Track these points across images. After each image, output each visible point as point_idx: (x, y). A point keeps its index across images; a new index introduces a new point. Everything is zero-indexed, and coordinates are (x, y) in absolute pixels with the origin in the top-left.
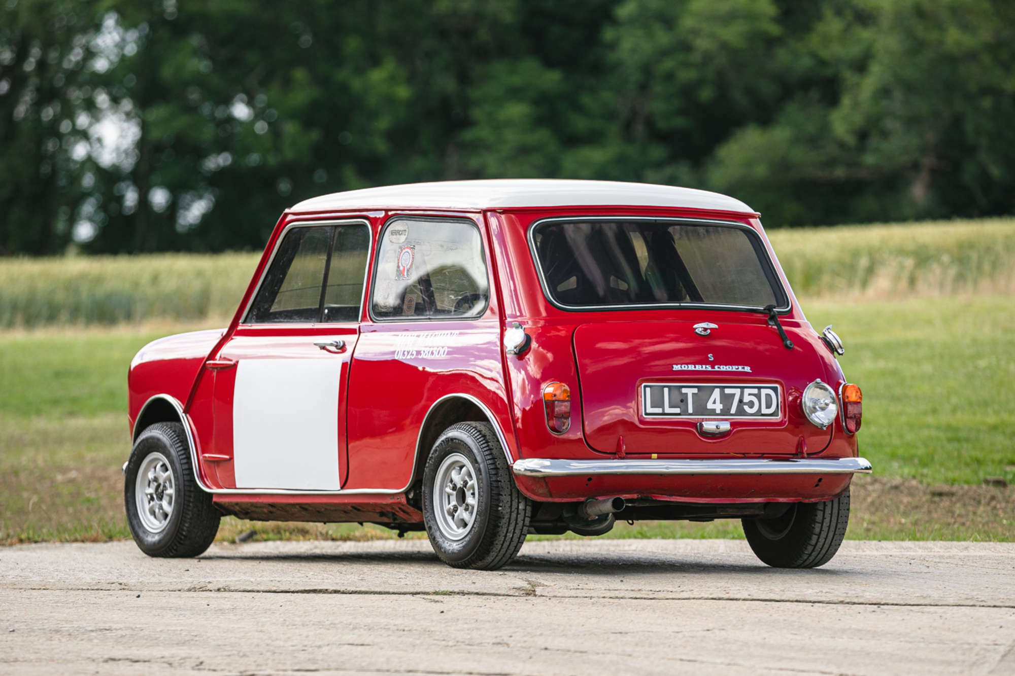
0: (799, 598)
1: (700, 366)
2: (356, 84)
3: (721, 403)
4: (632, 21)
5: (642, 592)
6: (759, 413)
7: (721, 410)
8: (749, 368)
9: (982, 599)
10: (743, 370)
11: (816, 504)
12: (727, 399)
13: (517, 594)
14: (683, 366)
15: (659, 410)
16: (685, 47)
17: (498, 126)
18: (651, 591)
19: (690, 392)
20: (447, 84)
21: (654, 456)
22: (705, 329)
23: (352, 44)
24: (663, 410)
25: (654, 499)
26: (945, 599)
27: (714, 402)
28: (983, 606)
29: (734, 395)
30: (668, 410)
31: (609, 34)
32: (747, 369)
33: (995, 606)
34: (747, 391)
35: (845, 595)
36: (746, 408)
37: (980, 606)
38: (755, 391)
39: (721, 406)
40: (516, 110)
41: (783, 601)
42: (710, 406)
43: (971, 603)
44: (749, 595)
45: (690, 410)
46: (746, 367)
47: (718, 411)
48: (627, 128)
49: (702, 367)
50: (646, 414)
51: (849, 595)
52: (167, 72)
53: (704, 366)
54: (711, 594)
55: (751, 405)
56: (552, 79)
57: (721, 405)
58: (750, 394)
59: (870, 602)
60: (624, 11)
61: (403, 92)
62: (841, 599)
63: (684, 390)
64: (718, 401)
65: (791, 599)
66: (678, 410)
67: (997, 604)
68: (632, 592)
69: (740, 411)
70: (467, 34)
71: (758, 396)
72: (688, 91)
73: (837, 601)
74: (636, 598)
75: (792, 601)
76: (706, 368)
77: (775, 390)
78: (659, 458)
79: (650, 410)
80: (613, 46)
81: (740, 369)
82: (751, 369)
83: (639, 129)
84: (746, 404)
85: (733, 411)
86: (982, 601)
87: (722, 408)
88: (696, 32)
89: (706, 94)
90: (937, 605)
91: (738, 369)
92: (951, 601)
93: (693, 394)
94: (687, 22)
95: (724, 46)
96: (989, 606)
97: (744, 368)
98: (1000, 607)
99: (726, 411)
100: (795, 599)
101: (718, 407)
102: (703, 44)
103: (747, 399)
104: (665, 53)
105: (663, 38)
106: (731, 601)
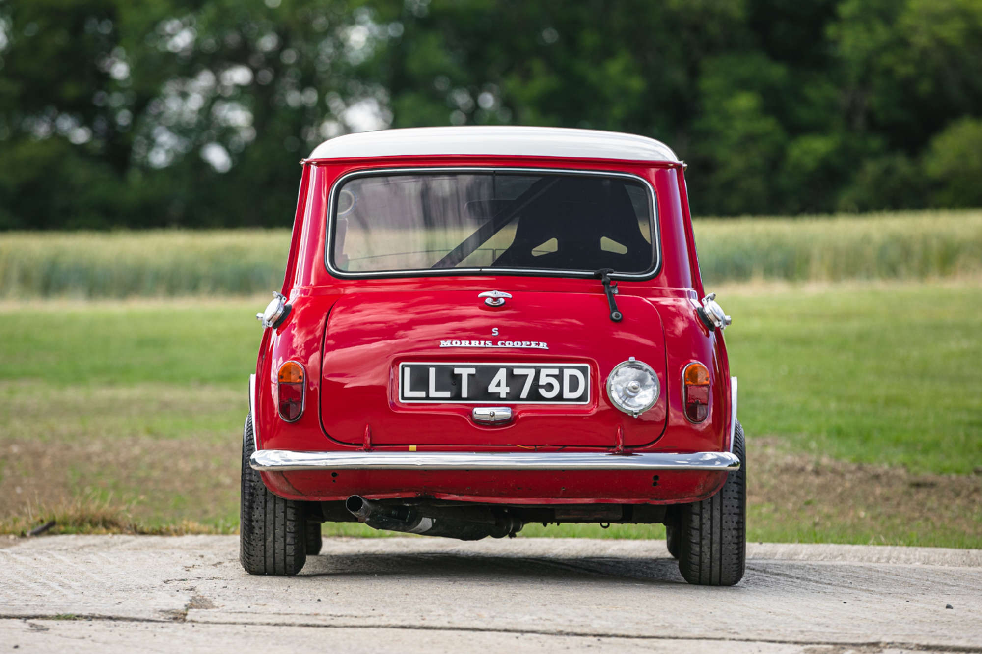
0: (508, 627)
1: (478, 342)
2: (593, 76)
3: (507, 386)
4: (854, 19)
5: (318, 617)
6: (559, 397)
7: (507, 393)
8: (545, 344)
9: (736, 631)
10: (537, 347)
11: (690, 506)
12: (515, 381)
13: (162, 619)
14: (454, 342)
15: (422, 394)
16: (902, 43)
17: (727, 117)
18: (331, 615)
19: (465, 371)
20: (677, 76)
21: (413, 447)
22: (495, 299)
23: (590, 39)
24: (427, 393)
25: (437, 498)
26: (689, 630)
27: (499, 385)
28: (734, 639)
29: (526, 376)
30: (433, 393)
31: (831, 31)
32: (543, 345)
33: (748, 640)
34: (544, 372)
35: (568, 623)
36: (542, 392)
37: (730, 639)
38: (556, 372)
39: (508, 390)
40: (745, 102)
41: (489, 630)
42: (492, 388)
43: (720, 636)
44: (449, 622)
45: (465, 394)
46: (541, 344)
47: (503, 396)
48: (849, 118)
49: (480, 344)
50: (403, 398)
51: (572, 623)
52: (414, 65)
53: (482, 342)
54: (402, 621)
55: (550, 387)
56: (777, 72)
57: (508, 388)
58: (547, 376)
59: (595, 633)
60: (846, 10)
61: (636, 84)
62: (561, 629)
63: (457, 371)
64: (504, 382)
65: (499, 628)
66: (447, 394)
67: (752, 637)
68: (306, 618)
69: (534, 394)
70: (696, 29)
71: (560, 378)
72: (907, 86)
73: (555, 631)
74: (308, 625)
75: (499, 631)
76: (485, 344)
77: (584, 370)
78: (419, 450)
79: (408, 393)
80: (835, 43)
81: (533, 345)
82: (547, 346)
83: (860, 122)
84: (542, 387)
85: (524, 394)
86: (734, 633)
87: (508, 391)
88: (914, 29)
89: (925, 87)
90: (676, 638)
91: (531, 345)
92: (696, 632)
93: (470, 376)
94: (906, 20)
95: (941, 43)
96: (741, 640)
97: (539, 344)
98: (754, 641)
99: (515, 395)
100: (503, 628)
101: (504, 391)
102: (921, 40)
103: (543, 381)
104: (886, 48)
105: (882, 33)
106: (424, 631)
